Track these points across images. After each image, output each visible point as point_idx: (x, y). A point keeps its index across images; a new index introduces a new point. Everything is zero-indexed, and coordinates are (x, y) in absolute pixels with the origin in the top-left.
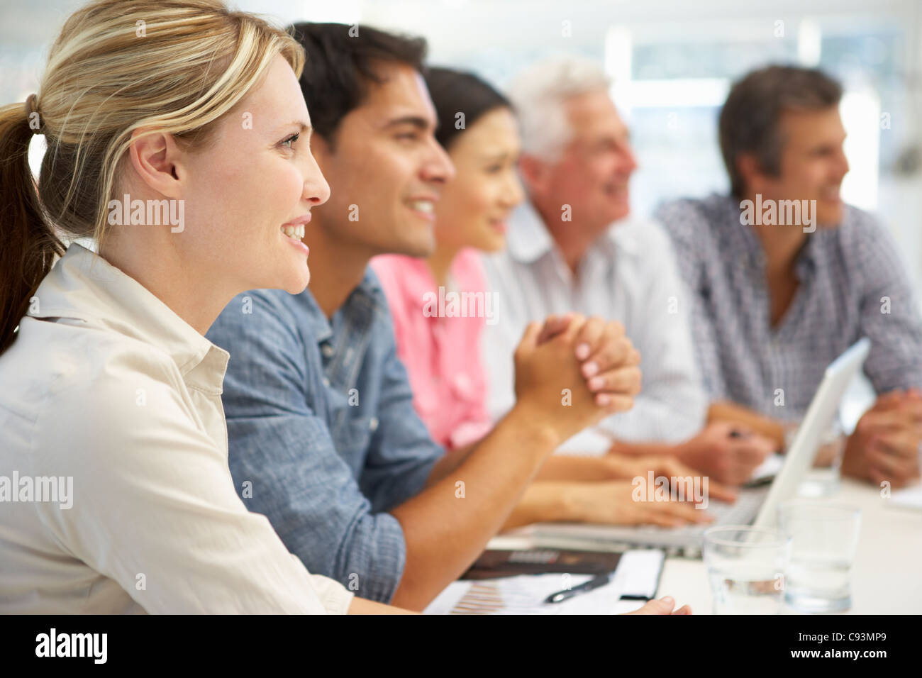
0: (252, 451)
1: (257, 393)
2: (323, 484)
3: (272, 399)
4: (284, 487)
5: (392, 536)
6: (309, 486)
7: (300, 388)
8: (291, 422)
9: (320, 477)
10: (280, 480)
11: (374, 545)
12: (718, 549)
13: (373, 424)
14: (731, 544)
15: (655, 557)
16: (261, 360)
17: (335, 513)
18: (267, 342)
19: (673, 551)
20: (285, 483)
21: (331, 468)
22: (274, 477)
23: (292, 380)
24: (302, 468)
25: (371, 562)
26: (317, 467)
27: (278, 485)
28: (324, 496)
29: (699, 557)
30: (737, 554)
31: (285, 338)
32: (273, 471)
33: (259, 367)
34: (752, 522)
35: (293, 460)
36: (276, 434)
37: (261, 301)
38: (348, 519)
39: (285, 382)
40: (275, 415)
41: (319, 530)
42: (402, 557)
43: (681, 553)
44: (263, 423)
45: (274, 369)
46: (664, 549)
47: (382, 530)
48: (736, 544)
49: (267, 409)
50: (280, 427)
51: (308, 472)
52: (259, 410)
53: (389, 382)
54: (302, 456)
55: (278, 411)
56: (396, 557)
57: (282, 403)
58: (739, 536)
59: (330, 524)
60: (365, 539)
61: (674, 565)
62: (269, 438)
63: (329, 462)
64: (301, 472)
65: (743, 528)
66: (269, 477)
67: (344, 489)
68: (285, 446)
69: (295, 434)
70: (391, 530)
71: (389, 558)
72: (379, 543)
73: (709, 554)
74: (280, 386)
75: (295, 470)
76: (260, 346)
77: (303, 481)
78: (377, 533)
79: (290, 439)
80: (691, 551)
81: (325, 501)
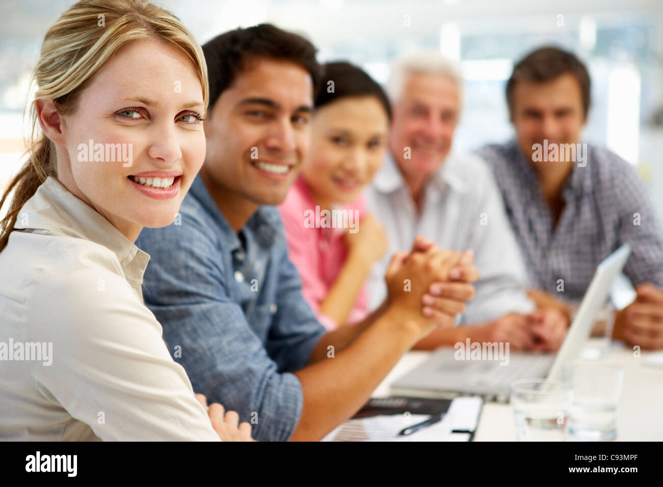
0: (189, 328)
1: (191, 288)
2: (241, 351)
3: (202, 291)
4: (212, 354)
5: (293, 389)
6: (231, 353)
7: (221, 283)
8: (216, 307)
9: (238, 346)
10: (210, 349)
11: (280, 395)
12: (521, 396)
13: (273, 308)
14: (530, 393)
15: (476, 402)
16: (193, 264)
17: (250, 371)
18: (197, 251)
19: (489, 397)
20: (214, 351)
21: (246, 340)
22: (206, 347)
23: (216, 278)
24: (225, 340)
25: (278, 408)
26: (236, 339)
27: (209, 353)
28: (241, 360)
29: (507, 402)
30: (535, 400)
31: (209, 247)
32: (204, 343)
33: (192, 269)
34: (545, 376)
35: (218, 335)
36: (205, 316)
37: (191, 222)
38: (260, 376)
39: (211, 279)
40: (204, 303)
41: (238, 384)
42: (300, 405)
43: (495, 399)
44: (196, 309)
45: (202, 270)
46: (483, 397)
47: (287, 385)
48: (534, 392)
49: (198, 299)
50: (209, 311)
51: (229, 343)
52: (193, 300)
53: (283, 278)
54: (225, 332)
55: (206, 300)
56: (296, 404)
57: (210, 294)
58: (537, 387)
59: (246, 379)
60: (274, 391)
61: (490, 408)
62: (200, 319)
63: (245, 335)
64: (224, 343)
65: (539, 381)
66: (202, 347)
67: (256, 355)
68: (212, 325)
69: (219, 315)
70: (293, 385)
71: (291, 405)
72: (284, 394)
73: (514, 400)
74: (207, 282)
75: (220, 342)
76: (192, 254)
77: (227, 349)
78: (282, 387)
79: (216, 319)
80: (502, 398)
81: (242, 363)
